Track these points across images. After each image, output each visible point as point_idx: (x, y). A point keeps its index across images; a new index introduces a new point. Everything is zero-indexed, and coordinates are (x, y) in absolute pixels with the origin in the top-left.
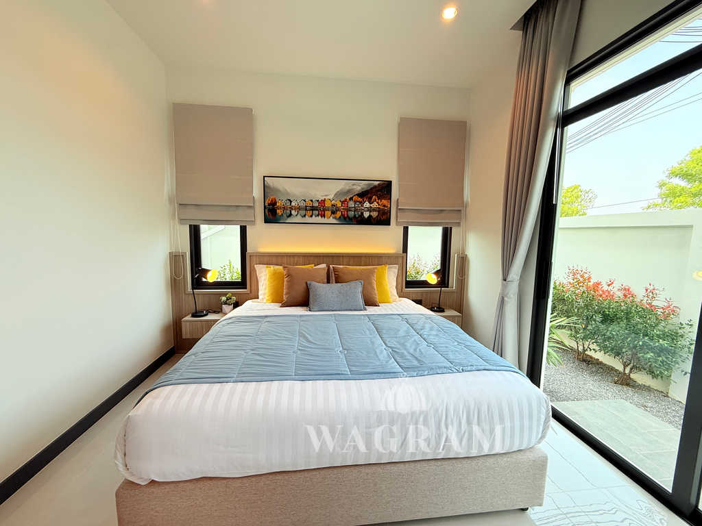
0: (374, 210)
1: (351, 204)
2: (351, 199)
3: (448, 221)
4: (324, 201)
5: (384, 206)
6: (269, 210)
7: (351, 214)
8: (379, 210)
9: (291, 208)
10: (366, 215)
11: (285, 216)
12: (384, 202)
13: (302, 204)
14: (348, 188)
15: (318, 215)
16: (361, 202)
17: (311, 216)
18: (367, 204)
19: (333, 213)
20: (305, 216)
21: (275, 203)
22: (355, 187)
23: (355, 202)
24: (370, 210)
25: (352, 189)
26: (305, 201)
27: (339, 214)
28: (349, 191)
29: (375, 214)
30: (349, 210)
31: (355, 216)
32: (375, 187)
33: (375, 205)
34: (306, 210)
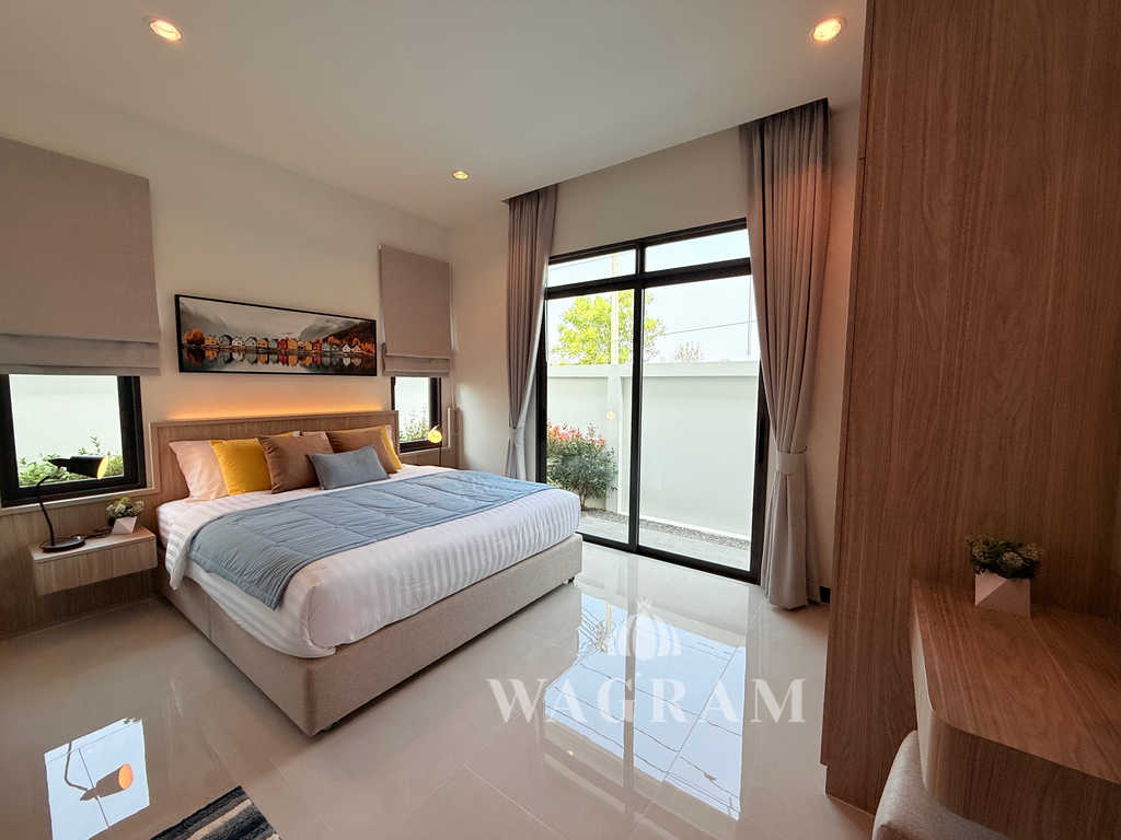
0: (356, 356)
1: (326, 347)
2: (325, 340)
3: (437, 371)
4: (286, 341)
5: (368, 351)
6: (190, 350)
7: (326, 360)
8: (362, 356)
9: (232, 350)
10: (347, 362)
11: (220, 360)
12: (369, 346)
13: (250, 344)
14: (320, 325)
15: (278, 362)
16: (338, 345)
17: (267, 362)
18: (347, 349)
19: (301, 358)
20: (256, 362)
21: (202, 340)
22: (329, 324)
23: (332, 344)
24: (351, 355)
25: (328, 327)
26: (254, 339)
27: (309, 360)
28: (322, 330)
29: (357, 362)
30: (323, 355)
31: (331, 363)
32: (356, 326)
33: (357, 350)
34: (257, 353)
